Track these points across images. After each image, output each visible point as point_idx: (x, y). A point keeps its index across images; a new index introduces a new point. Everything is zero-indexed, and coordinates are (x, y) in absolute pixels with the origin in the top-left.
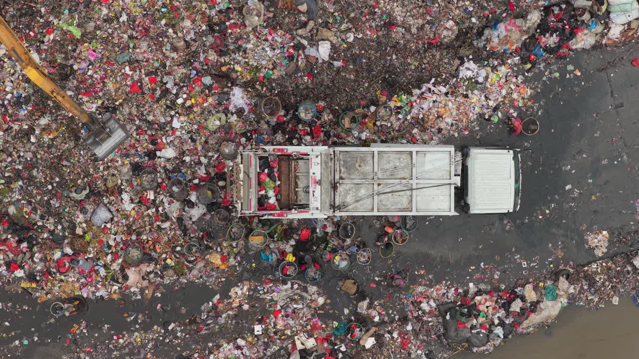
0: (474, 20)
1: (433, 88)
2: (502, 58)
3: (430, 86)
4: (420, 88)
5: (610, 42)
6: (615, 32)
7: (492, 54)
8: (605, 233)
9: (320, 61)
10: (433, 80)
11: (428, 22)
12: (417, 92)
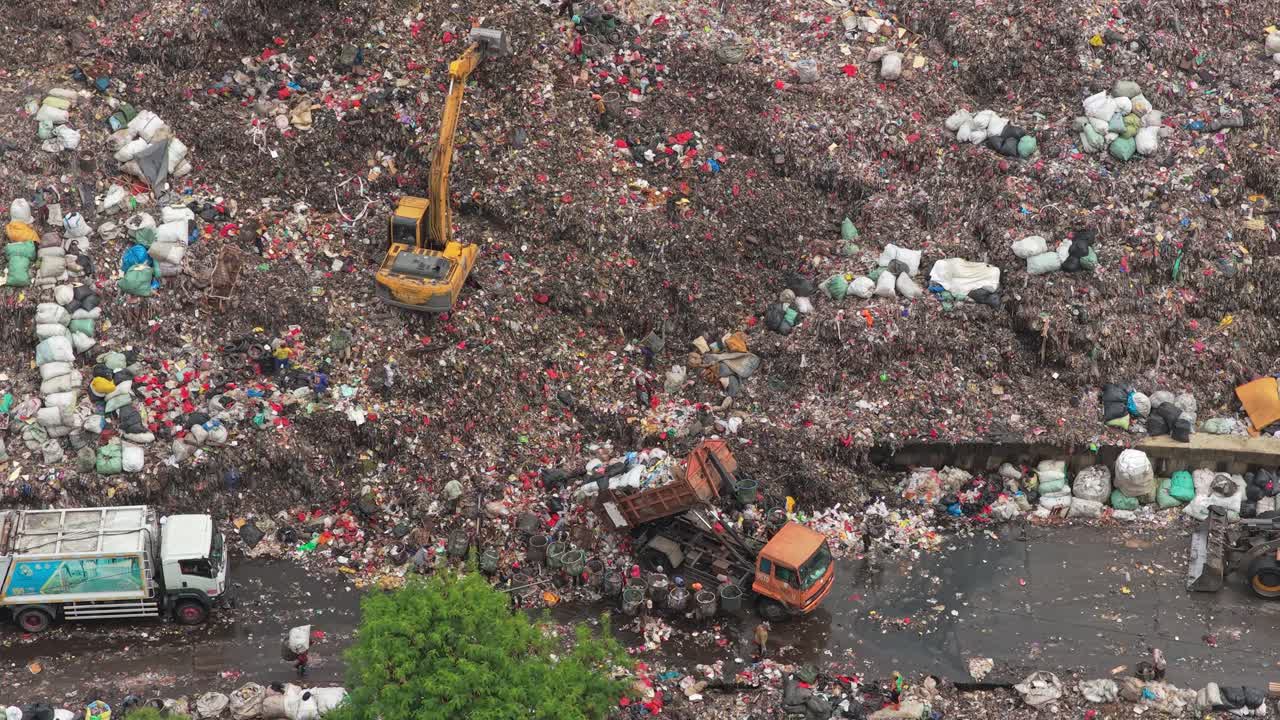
0: (892, 435)
1: (836, 514)
2: (917, 509)
3: (834, 512)
4: (822, 512)
5: (1035, 520)
6: (1043, 512)
7: (907, 503)
8: (990, 660)
9: (727, 433)
10: (838, 505)
11: (845, 422)
12: (817, 515)
